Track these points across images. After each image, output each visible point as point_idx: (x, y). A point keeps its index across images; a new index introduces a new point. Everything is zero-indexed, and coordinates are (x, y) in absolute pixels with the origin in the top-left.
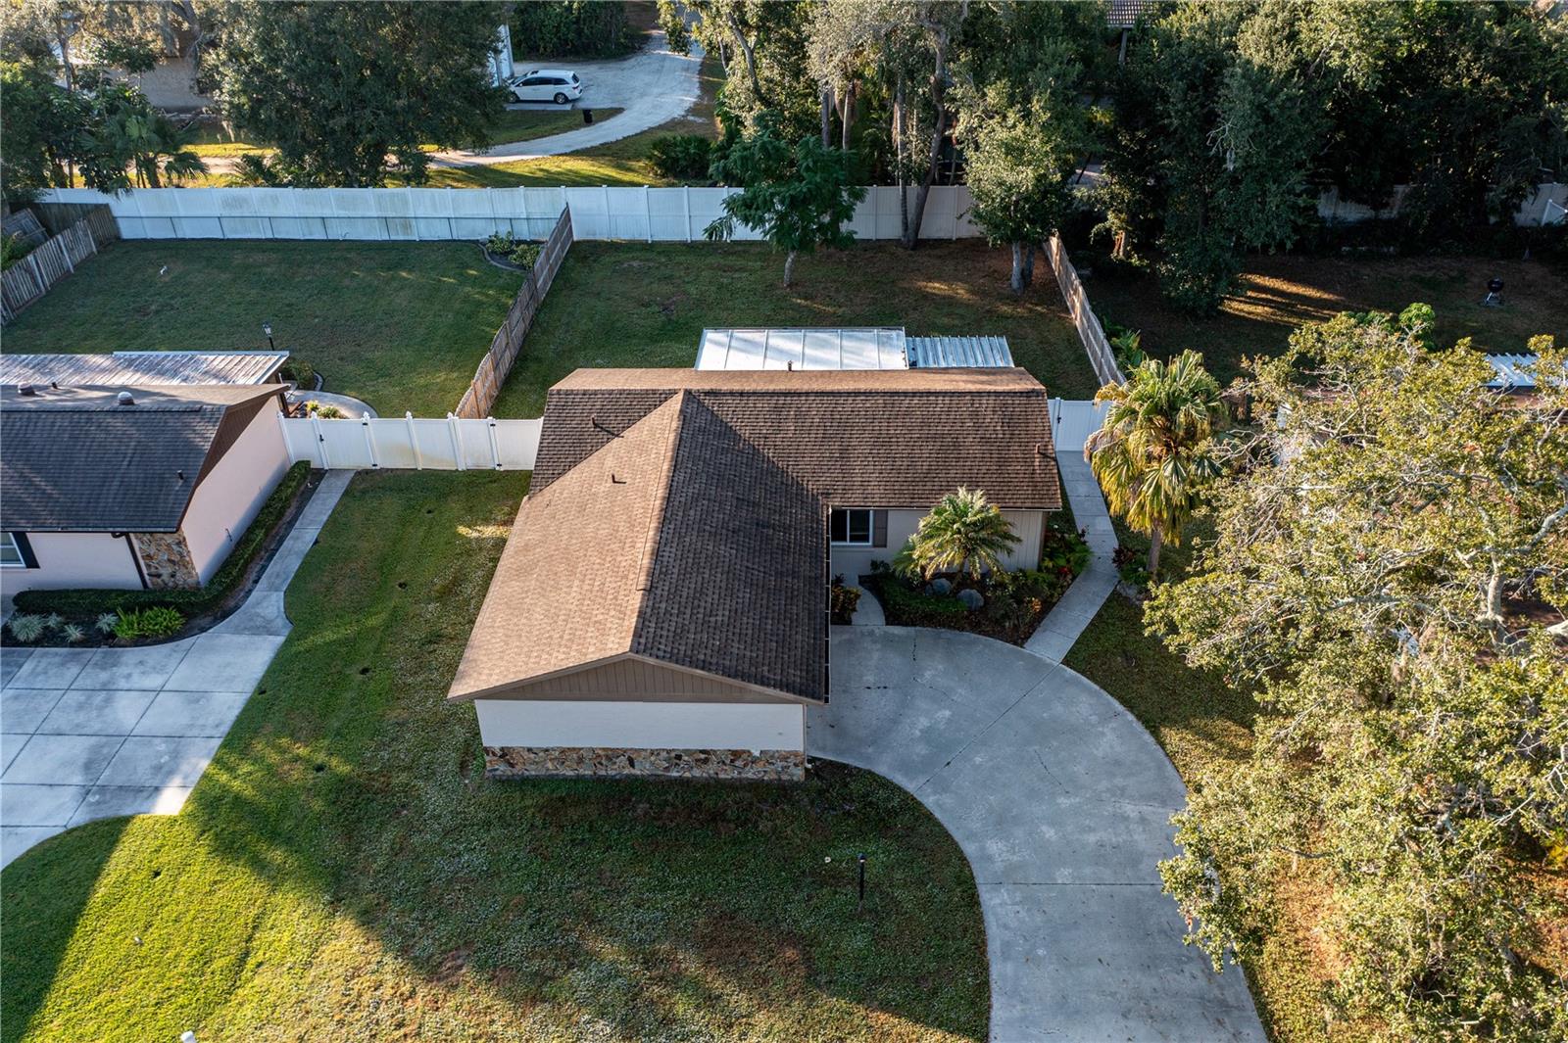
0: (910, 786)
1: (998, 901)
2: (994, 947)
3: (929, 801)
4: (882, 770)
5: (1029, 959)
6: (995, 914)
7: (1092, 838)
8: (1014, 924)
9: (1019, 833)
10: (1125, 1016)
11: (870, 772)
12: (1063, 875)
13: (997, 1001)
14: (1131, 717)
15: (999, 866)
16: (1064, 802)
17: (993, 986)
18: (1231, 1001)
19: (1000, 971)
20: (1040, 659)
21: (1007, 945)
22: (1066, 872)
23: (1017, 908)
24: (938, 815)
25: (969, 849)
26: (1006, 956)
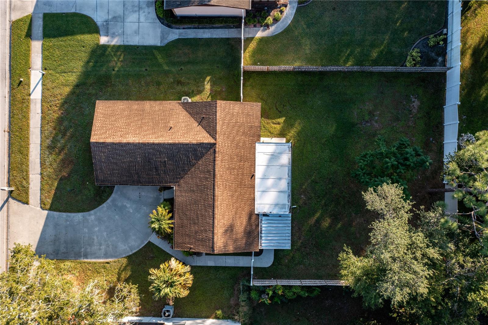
0: (109, 201)
1: (79, 216)
2: (69, 214)
3: (104, 205)
4: (113, 195)
5: (67, 220)
6: (77, 215)
7: (95, 238)
8: (74, 218)
9: (97, 223)
10: (55, 236)
11: (112, 193)
12: (86, 230)
13: (58, 213)
14: (130, 253)
15: (88, 217)
16: (105, 234)
17: (61, 213)
18: (58, 255)
19: (64, 215)
20: (151, 236)
21: (70, 217)
22: (87, 231)
23: (78, 220)
24: (101, 206)
25: (92, 212)
26: (67, 216)
